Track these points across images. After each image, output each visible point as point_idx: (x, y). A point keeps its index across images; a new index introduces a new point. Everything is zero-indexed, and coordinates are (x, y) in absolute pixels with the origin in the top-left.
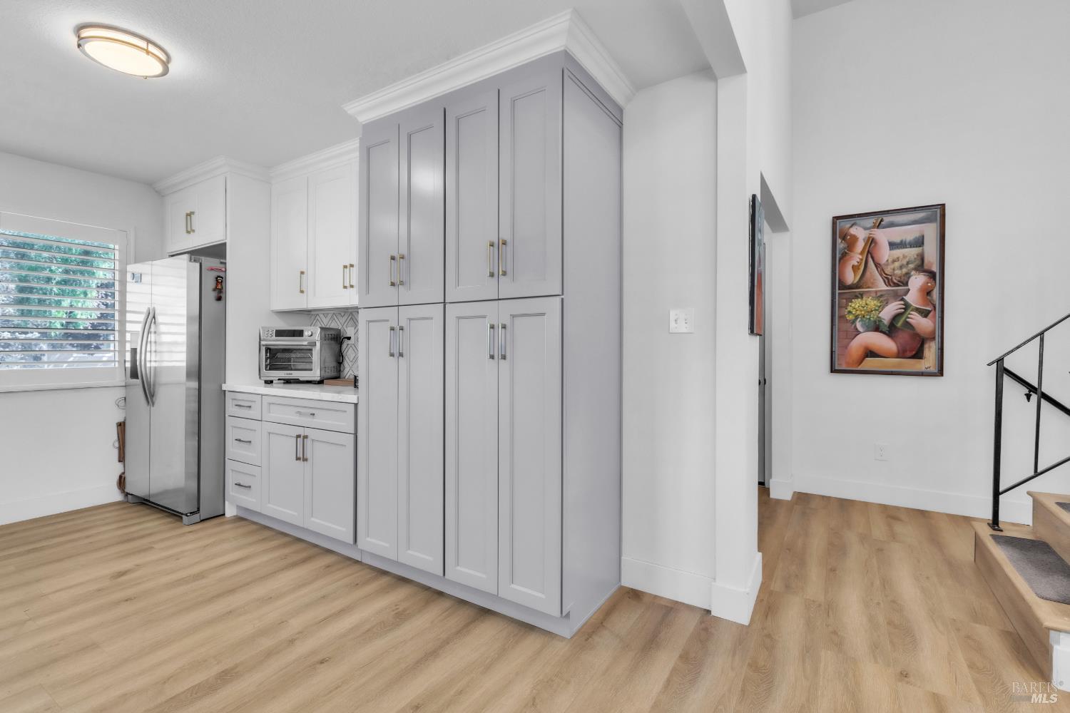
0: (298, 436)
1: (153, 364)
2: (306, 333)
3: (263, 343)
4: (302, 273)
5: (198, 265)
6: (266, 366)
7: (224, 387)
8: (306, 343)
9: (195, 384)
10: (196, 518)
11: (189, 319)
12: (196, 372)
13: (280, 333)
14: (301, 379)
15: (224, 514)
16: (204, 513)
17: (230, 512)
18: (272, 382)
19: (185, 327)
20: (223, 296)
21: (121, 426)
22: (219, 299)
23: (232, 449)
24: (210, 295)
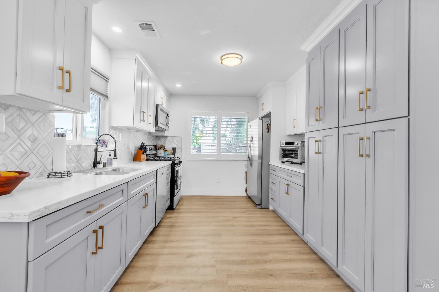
0: (286, 184)
1: (252, 154)
2: (296, 144)
3: (281, 147)
4: (295, 120)
5: (262, 121)
6: (282, 156)
7: (270, 163)
8: (295, 147)
9: (260, 161)
10: (260, 207)
11: (259, 139)
12: (261, 157)
13: (287, 144)
14: (293, 162)
15: (269, 208)
16: (263, 206)
17: (271, 208)
18: (284, 162)
19: (258, 142)
20: (269, 131)
21: (246, 172)
22: (268, 132)
23: (271, 186)
24: (265, 131)
